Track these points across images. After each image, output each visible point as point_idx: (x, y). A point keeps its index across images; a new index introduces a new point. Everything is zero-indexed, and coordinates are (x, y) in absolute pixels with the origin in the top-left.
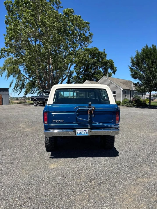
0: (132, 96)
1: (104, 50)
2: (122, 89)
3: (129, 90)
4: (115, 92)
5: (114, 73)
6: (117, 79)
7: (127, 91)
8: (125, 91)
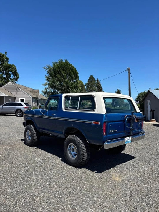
0: (39, 105)
1: (6, 53)
2: (31, 97)
3: (37, 98)
4: (24, 99)
5: (17, 79)
6: (23, 87)
7: (35, 99)
8: (34, 99)
